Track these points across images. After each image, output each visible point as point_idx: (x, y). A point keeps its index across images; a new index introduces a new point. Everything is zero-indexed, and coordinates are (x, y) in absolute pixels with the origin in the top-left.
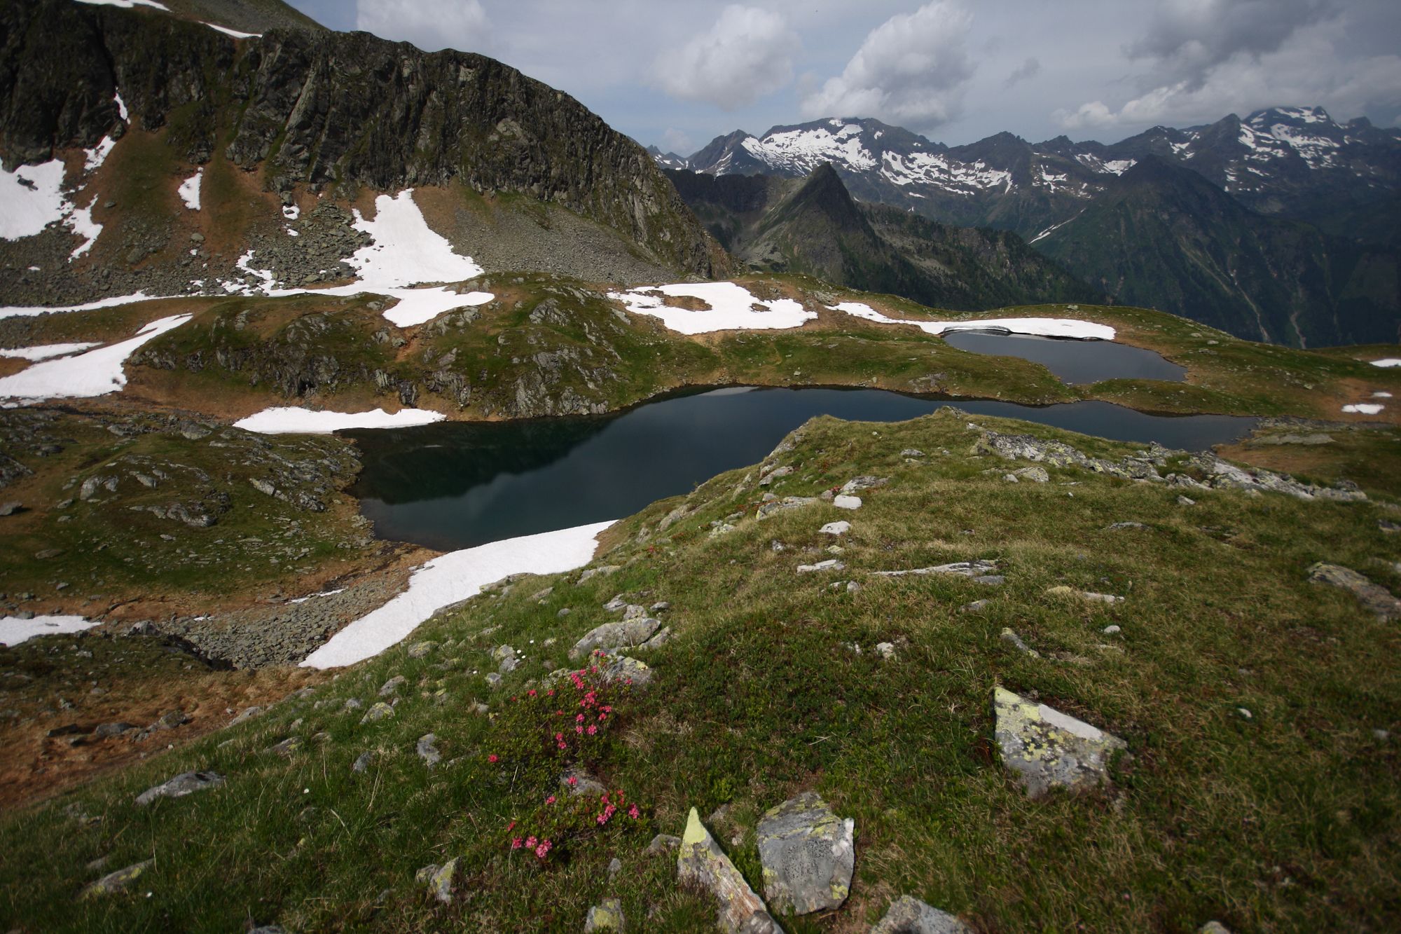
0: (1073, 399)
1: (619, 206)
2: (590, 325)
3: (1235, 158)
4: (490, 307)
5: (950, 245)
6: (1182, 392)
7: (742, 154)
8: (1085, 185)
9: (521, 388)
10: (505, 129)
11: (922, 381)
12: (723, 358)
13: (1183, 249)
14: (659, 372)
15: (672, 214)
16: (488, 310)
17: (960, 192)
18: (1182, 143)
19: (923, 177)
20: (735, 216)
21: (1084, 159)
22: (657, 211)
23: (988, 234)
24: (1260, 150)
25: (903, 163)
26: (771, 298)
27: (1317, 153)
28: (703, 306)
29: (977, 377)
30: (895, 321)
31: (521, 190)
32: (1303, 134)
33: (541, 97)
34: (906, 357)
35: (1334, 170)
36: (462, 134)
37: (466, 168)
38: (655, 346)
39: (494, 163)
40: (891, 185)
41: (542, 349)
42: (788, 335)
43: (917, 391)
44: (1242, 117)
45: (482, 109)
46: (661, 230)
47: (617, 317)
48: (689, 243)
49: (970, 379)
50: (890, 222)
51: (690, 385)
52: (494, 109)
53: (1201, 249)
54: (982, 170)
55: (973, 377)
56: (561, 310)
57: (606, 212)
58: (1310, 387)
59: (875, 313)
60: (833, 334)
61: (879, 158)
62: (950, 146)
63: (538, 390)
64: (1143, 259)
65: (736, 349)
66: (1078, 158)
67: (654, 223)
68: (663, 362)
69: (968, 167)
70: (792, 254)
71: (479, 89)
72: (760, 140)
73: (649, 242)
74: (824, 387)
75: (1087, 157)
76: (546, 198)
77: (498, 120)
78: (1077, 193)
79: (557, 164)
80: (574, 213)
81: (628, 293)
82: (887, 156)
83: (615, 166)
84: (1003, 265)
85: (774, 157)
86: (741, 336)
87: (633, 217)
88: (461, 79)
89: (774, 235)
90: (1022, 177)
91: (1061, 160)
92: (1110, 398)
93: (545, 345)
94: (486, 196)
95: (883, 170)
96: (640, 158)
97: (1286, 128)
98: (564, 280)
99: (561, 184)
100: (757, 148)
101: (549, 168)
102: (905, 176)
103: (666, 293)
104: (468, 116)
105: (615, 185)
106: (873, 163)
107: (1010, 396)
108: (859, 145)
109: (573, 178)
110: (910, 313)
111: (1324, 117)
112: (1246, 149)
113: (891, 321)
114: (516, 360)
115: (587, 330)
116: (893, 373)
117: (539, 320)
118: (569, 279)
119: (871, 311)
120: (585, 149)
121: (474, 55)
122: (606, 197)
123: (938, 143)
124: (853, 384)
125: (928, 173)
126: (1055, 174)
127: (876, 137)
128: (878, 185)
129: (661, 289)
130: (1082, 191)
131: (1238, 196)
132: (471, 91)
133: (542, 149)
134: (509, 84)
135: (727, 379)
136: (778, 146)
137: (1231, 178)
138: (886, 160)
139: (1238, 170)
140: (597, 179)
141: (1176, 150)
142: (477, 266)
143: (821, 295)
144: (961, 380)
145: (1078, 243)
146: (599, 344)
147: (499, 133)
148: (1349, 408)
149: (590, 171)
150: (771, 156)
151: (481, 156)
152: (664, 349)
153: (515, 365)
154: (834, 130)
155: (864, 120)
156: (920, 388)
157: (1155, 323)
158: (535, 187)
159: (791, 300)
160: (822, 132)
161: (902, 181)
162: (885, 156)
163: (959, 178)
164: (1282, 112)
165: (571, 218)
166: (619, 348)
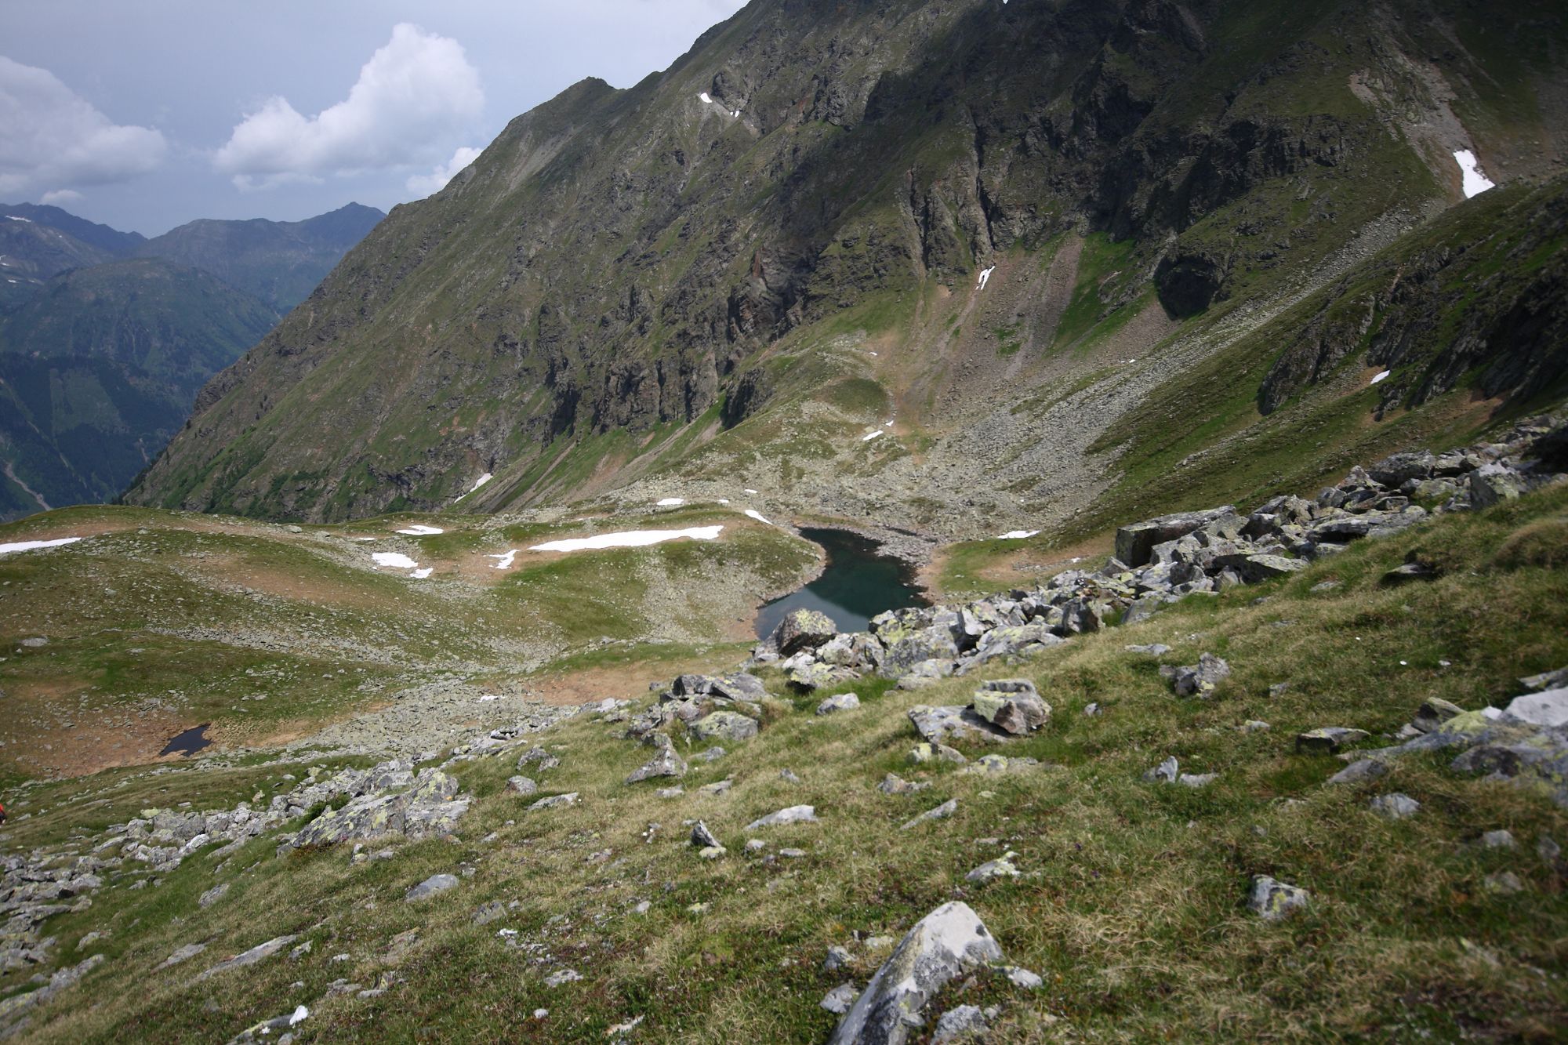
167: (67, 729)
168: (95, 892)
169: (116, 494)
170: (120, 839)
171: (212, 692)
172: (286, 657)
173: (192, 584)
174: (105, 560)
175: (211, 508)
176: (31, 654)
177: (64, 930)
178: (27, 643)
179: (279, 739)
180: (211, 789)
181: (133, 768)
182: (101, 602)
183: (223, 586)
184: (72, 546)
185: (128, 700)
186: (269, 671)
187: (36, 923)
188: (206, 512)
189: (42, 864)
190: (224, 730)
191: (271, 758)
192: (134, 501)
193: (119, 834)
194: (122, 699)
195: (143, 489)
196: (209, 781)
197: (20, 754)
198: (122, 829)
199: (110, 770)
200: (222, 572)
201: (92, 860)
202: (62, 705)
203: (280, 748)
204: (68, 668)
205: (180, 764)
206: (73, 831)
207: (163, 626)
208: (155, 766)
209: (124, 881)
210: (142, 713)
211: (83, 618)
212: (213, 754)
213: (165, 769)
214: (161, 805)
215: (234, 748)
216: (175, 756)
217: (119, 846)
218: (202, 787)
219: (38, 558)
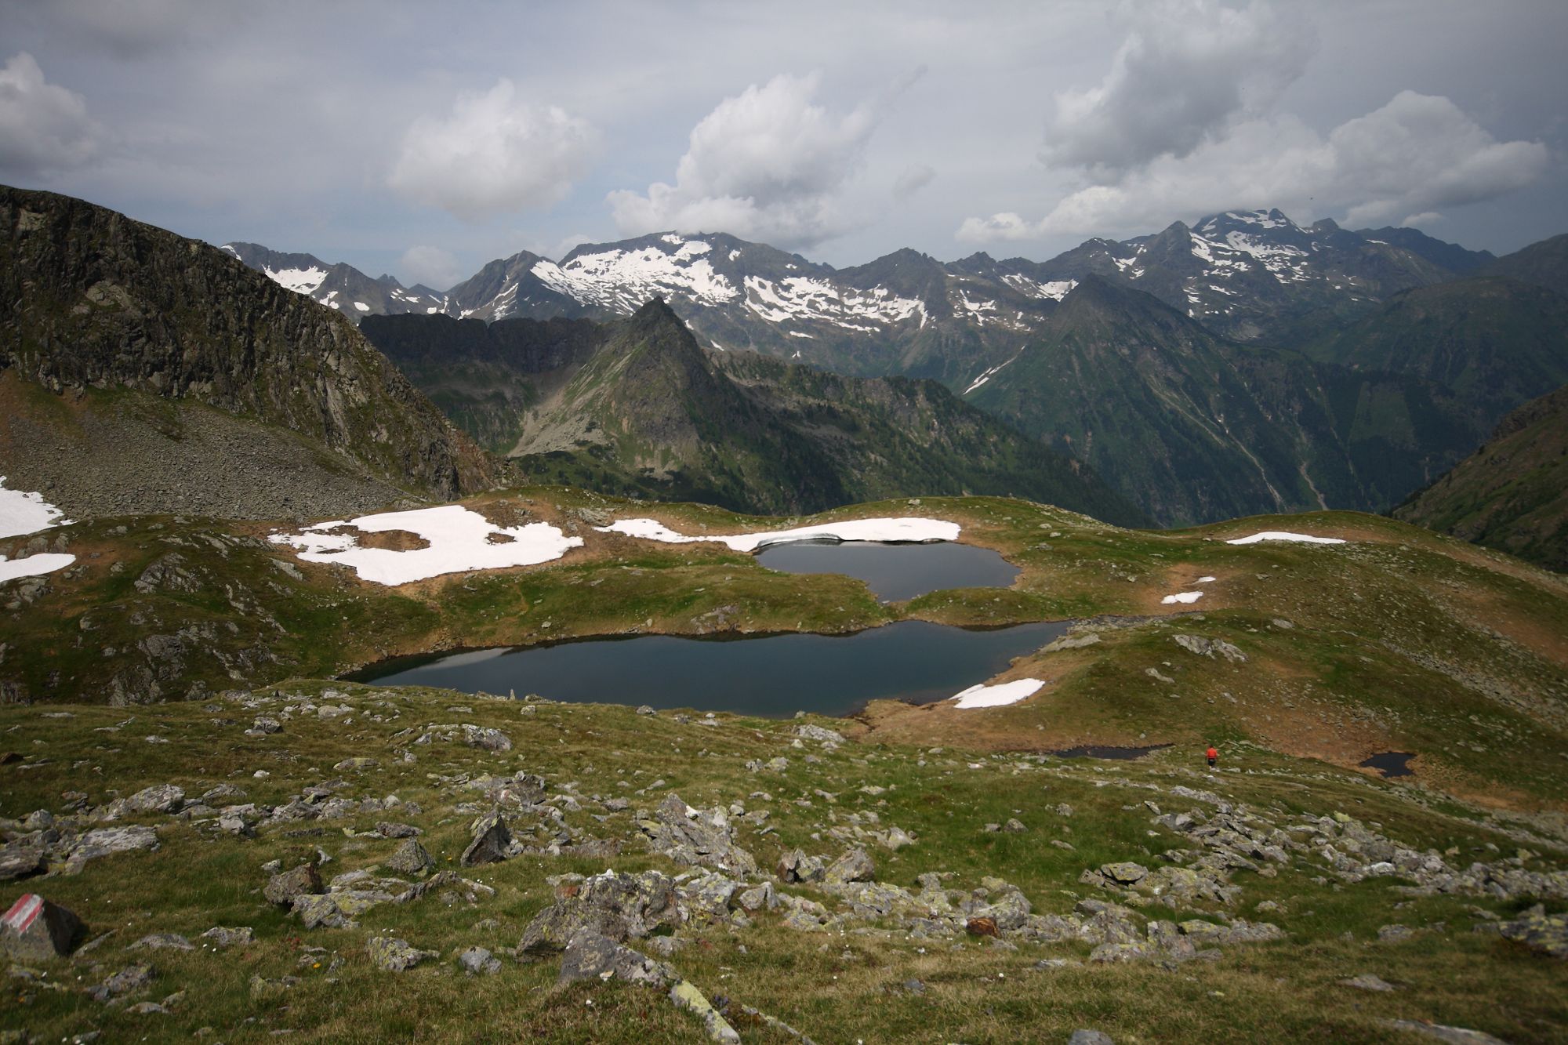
0: (884, 621)
1: (301, 396)
2: (235, 587)
3: (1194, 275)
4: (67, 575)
5: (853, 404)
6: (997, 600)
7: (532, 286)
8: (1020, 314)
9: (118, 691)
10: (100, 296)
11: (707, 618)
12: (444, 615)
13: (1155, 391)
14: (345, 645)
15: (389, 403)
16: (64, 580)
17: (860, 329)
18: (1128, 258)
19: (806, 310)
20: (525, 380)
21: (1013, 281)
22: (364, 400)
23: (902, 385)
24: (1219, 263)
25: (776, 292)
26: (515, 523)
27: (1285, 264)
28: (417, 542)
29: (775, 605)
30: (692, 539)
31: (130, 383)
32: (1264, 241)
33: (162, 250)
34: (692, 588)
35: (1309, 283)
36: (22, 306)
37: (31, 356)
38: (340, 607)
39: (81, 346)
40: (763, 322)
41: (155, 630)
42: (539, 573)
43: (702, 631)
44: (1191, 225)
45: (60, 269)
46: (373, 427)
47: (281, 571)
48: (419, 443)
49: (766, 610)
50: (763, 376)
51: (393, 657)
52: (80, 270)
53: (1176, 390)
54: (885, 299)
55: (770, 606)
56: (187, 570)
57: (279, 407)
58: (1133, 580)
59: (666, 531)
60: (604, 565)
61: (740, 286)
62: (837, 268)
63: (147, 692)
64: (1109, 406)
65: (463, 600)
66: (1006, 280)
67: (361, 419)
68: (352, 630)
69: (864, 295)
70: (621, 432)
71: (55, 241)
72: (560, 265)
73: (353, 446)
74: (582, 639)
75: (1017, 278)
76: (175, 393)
77: (89, 285)
78: (1012, 324)
79: (192, 343)
80: (224, 413)
81: (302, 533)
82: (752, 283)
83: (293, 339)
84: (930, 427)
85: (583, 288)
86: (472, 581)
87: (325, 412)
88: (21, 227)
89: (590, 404)
90: (939, 306)
91: (985, 283)
92: (925, 616)
93: (160, 624)
94: (68, 395)
95: (748, 301)
96: (333, 326)
97: (1244, 236)
98: (196, 524)
99: (202, 370)
100: (556, 276)
101: (180, 350)
102: (781, 309)
103: (361, 528)
104: (35, 280)
105: (292, 368)
106: (732, 292)
107: (812, 626)
108: (710, 269)
109: (221, 361)
110: (715, 525)
111: (1283, 221)
112: (1204, 263)
113: (687, 539)
114: (109, 651)
115: (231, 595)
116: (673, 611)
117: (151, 588)
118: (204, 522)
119: (660, 528)
120: (240, 319)
121: (44, 195)
122: (278, 385)
123: (820, 264)
124: (622, 631)
125: (812, 305)
126: (981, 301)
127: (731, 257)
128: (744, 322)
129: (354, 522)
130: (1018, 323)
131: (1205, 320)
132: (39, 245)
133: (166, 322)
134: (106, 233)
135: (450, 643)
136: (588, 272)
137: (1194, 300)
138: (751, 289)
139: (1199, 289)
140: (262, 360)
141: (1122, 268)
142: (50, 506)
143: (588, 513)
144: (755, 611)
145: (1025, 391)
146: (249, 614)
147: (90, 302)
148: (1169, 599)
149: (251, 349)
150: (579, 286)
151: (59, 338)
152: (354, 611)
153: (109, 659)
154: (670, 249)
155: (713, 235)
156: (705, 627)
157: (1004, 515)
158: (156, 379)
159: (545, 524)
160: (653, 252)
161: (777, 316)
162: (747, 282)
163: (855, 310)
164: (1235, 217)
165: (220, 420)
166: (282, 616)
167: (1287, 708)
168: (1281, 866)
169: (1388, 507)
170: (1312, 829)
171: (1427, 724)
172: (1520, 718)
173: (1438, 611)
174: (1361, 567)
175: (1479, 539)
176: (1277, 633)
177: (1249, 885)
178: (1276, 622)
179: (1486, 800)
180: (1405, 822)
181: (1332, 766)
182: (1347, 604)
183: (1470, 622)
184: (1336, 547)
185: (1346, 702)
186: (1497, 725)
187: (1229, 867)
188: (1473, 542)
189: (1245, 819)
190: (1428, 766)
191: (1472, 816)
192: (1403, 516)
193: (1311, 824)
194: (1340, 699)
195: (1415, 507)
196: (1405, 812)
197: (1245, 715)
198: (1314, 820)
199: (1312, 760)
200: (1473, 607)
201: (1285, 837)
202: (1290, 685)
203: (1485, 810)
204: (1303, 655)
205: (1375, 781)
206: (1274, 803)
207: (1397, 643)
208: (1353, 773)
209: (1308, 870)
210: (1354, 719)
211: (1327, 614)
212: (1411, 785)
213: (1361, 780)
214: (1353, 814)
215: (1435, 787)
216: (1373, 771)
217: (1310, 835)
218: (1397, 815)
219: (1305, 551)
